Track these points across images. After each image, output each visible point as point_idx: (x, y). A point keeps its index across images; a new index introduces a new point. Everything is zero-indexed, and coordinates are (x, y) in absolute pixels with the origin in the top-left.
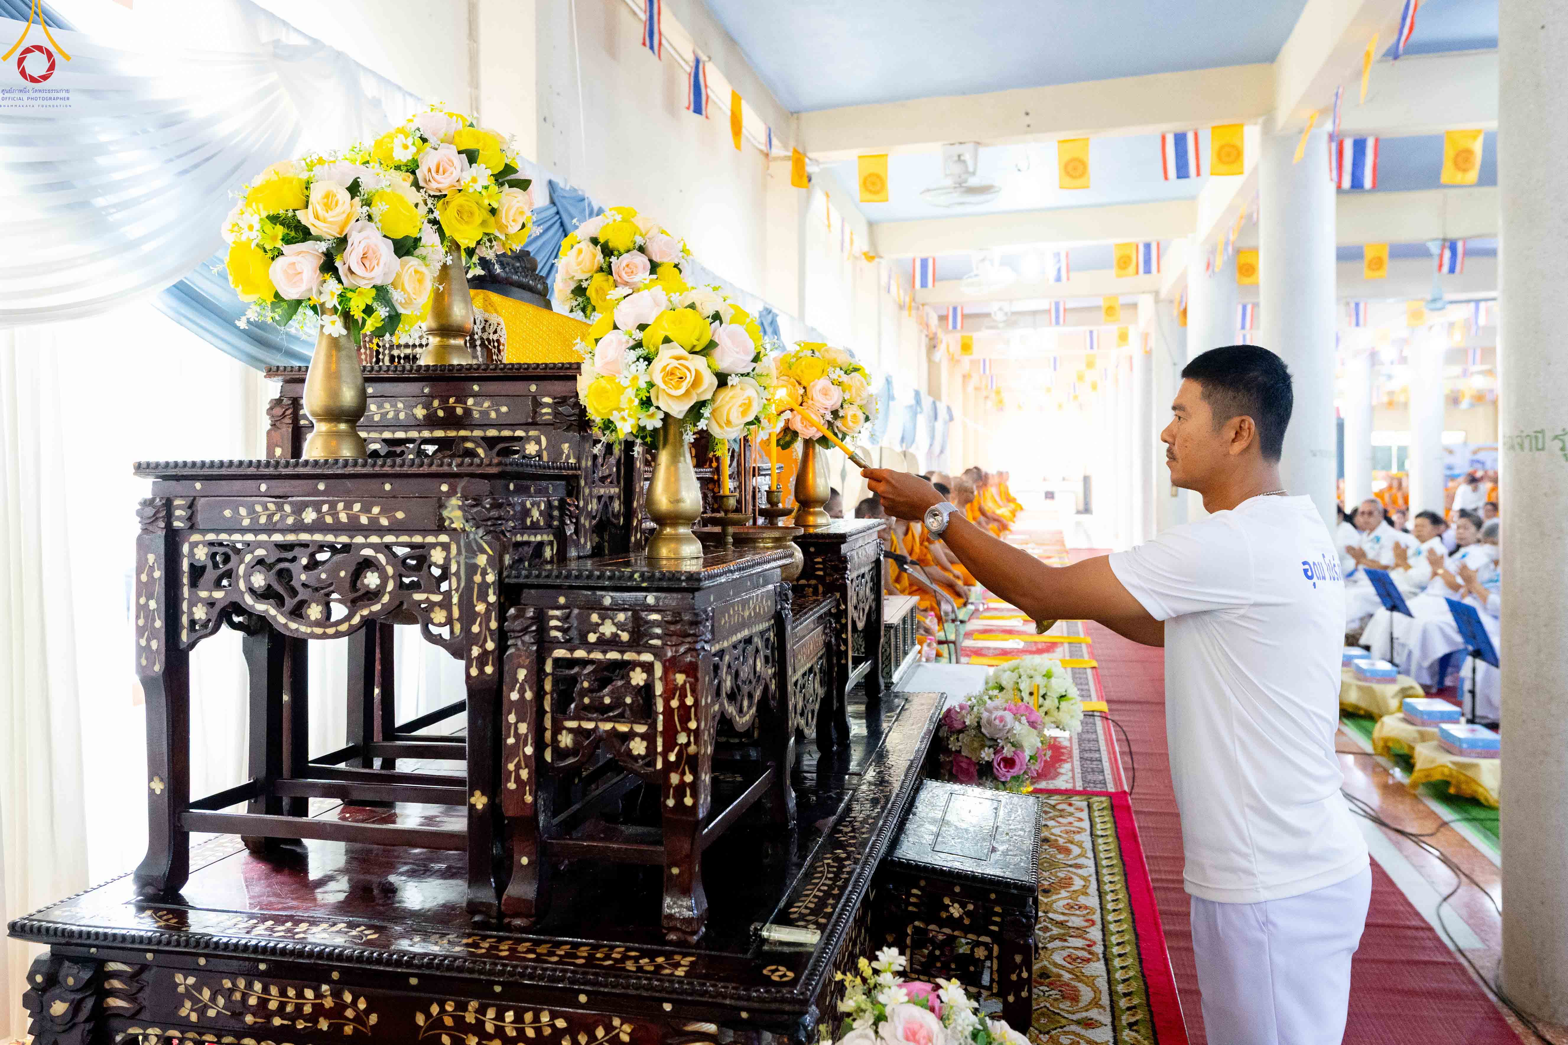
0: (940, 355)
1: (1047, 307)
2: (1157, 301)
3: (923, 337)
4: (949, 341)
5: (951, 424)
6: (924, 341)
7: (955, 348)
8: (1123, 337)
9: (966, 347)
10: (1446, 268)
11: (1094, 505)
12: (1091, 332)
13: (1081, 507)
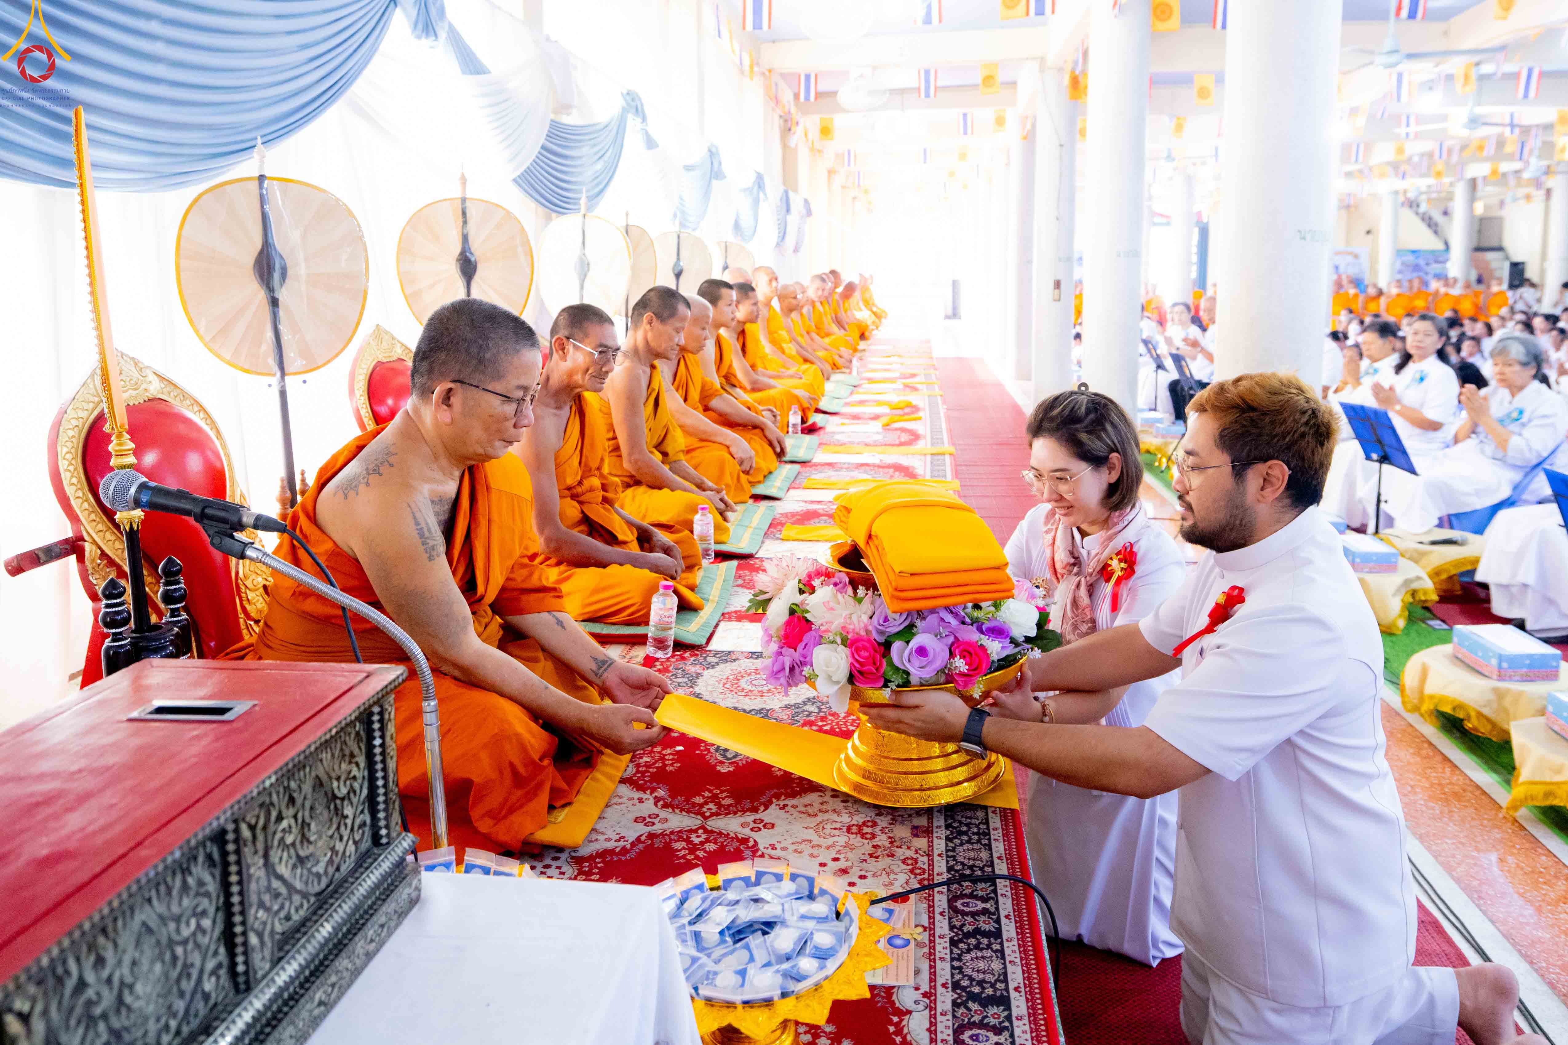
0: (796, 138)
1: (915, 85)
2: (1042, 70)
3: (777, 118)
4: (809, 123)
5: (809, 219)
6: (777, 123)
7: (814, 134)
8: (1000, 121)
9: (826, 131)
10: (1405, 13)
11: (963, 311)
12: (965, 115)
13: (950, 312)
